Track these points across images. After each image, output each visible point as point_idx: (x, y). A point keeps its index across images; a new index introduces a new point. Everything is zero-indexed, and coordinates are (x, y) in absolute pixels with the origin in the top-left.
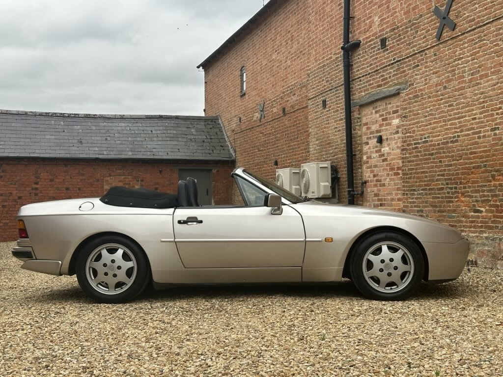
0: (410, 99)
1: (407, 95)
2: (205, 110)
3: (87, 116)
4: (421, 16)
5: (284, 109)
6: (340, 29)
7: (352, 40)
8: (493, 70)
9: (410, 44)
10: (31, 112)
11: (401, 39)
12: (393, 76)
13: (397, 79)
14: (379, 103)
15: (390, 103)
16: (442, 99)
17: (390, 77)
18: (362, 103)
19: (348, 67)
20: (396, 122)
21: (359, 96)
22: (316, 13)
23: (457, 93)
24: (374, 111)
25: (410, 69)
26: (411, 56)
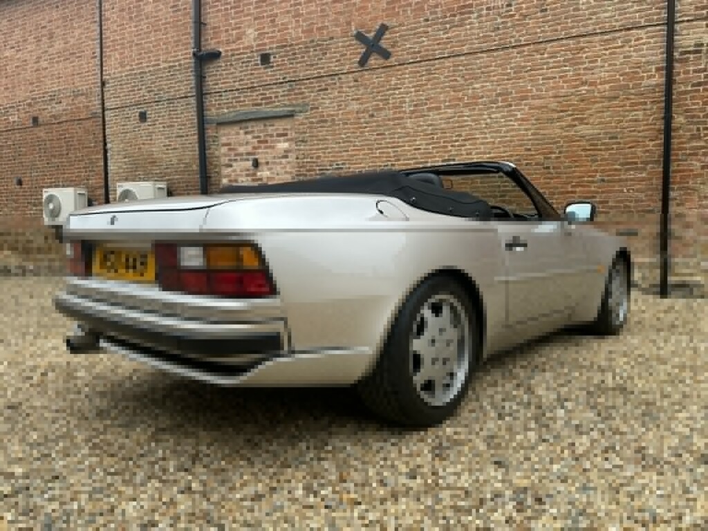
0: (312, 123)
1: (306, 118)
4: (332, 38)
5: (35, 119)
7: (207, 49)
8: (447, 104)
9: (311, 65)
12: (282, 96)
13: (290, 100)
14: (252, 123)
15: (273, 125)
16: (366, 127)
17: (277, 97)
18: (221, 119)
19: (200, 79)
20: (283, 145)
21: (217, 112)
24: (242, 132)
25: (312, 92)
26: (314, 78)
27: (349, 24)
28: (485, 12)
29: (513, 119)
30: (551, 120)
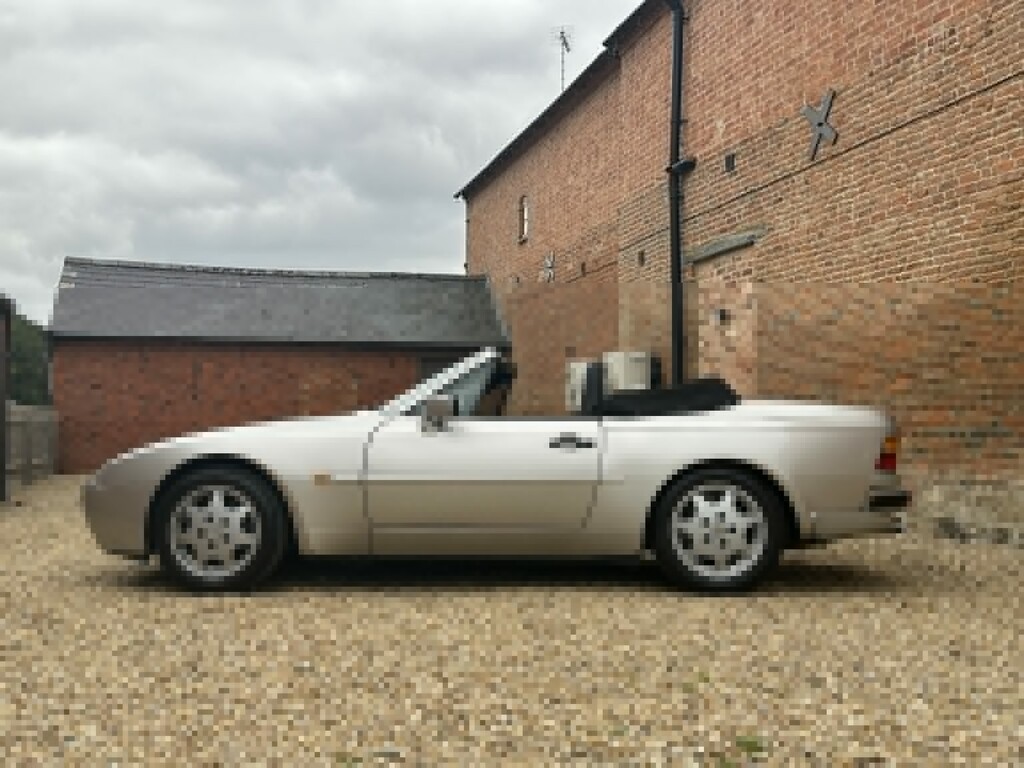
0: (769, 252)
1: (765, 246)
2: (466, 266)
3: (278, 274)
4: (786, 121)
5: (583, 265)
6: (666, 140)
7: (683, 158)
8: (891, 208)
9: (768, 165)
10: (191, 267)
11: (755, 158)
12: (745, 215)
13: (750, 220)
14: (723, 258)
15: (740, 259)
16: (816, 254)
17: (739, 217)
18: (697, 258)
19: (677, 200)
20: (748, 288)
21: (693, 246)
22: (632, 114)
23: (838, 244)
24: (715, 271)
25: (769, 205)
26: (771, 184)
27: (800, 95)
28: (926, 50)
29: (958, 226)
30: (1000, 227)
